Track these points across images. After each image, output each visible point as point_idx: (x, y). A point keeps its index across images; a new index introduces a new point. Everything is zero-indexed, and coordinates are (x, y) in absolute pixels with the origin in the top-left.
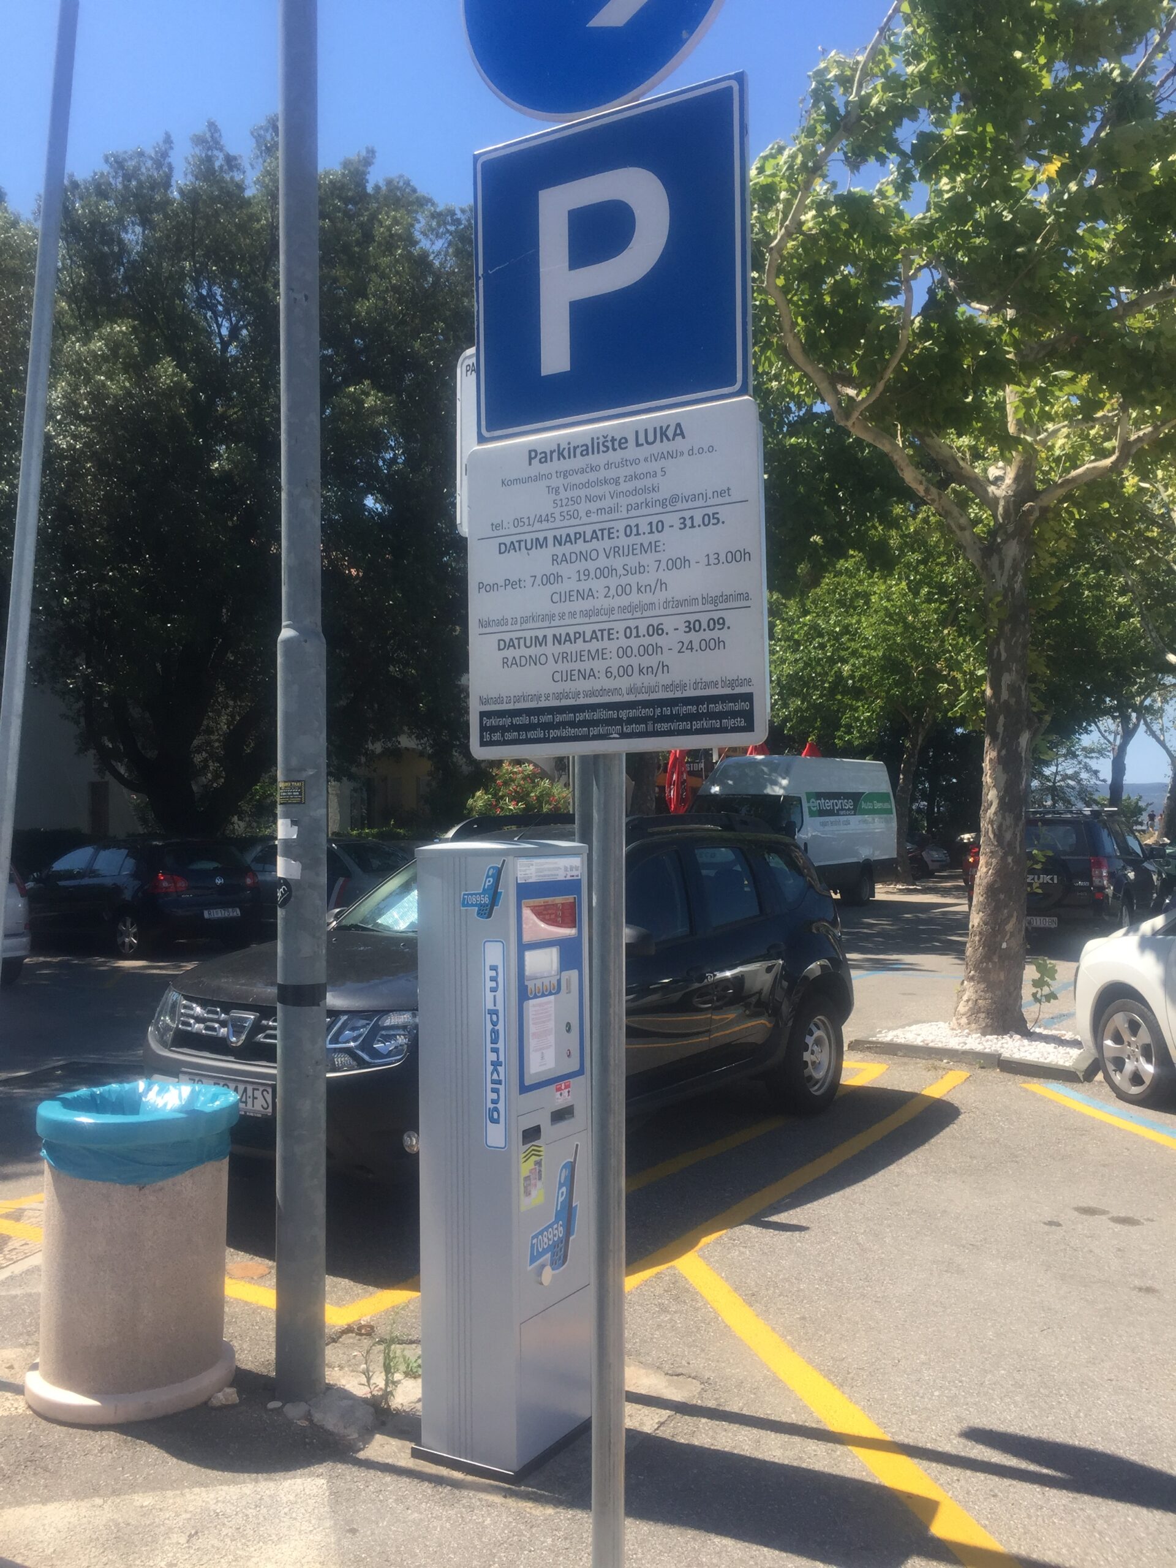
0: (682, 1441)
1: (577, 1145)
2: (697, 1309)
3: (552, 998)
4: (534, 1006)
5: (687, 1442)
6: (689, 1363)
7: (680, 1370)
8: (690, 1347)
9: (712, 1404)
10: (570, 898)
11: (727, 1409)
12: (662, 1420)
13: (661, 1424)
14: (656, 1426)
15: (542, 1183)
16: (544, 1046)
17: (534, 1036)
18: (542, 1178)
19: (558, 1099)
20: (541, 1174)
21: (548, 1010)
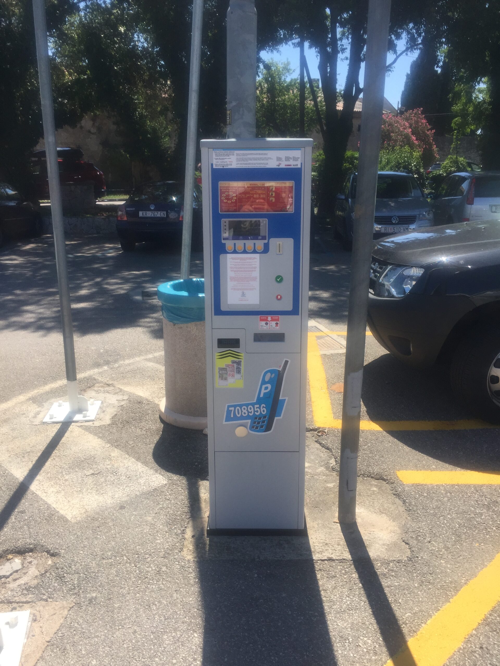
1: (287, 362)
4: (233, 258)
7: (413, 542)
9: (381, 571)
10: (287, 184)
14: (326, 558)
15: (241, 376)
16: (245, 288)
17: (232, 279)
18: (241, 373)
19: (262, 326)
20: (240, 370)
21: (251, 264)
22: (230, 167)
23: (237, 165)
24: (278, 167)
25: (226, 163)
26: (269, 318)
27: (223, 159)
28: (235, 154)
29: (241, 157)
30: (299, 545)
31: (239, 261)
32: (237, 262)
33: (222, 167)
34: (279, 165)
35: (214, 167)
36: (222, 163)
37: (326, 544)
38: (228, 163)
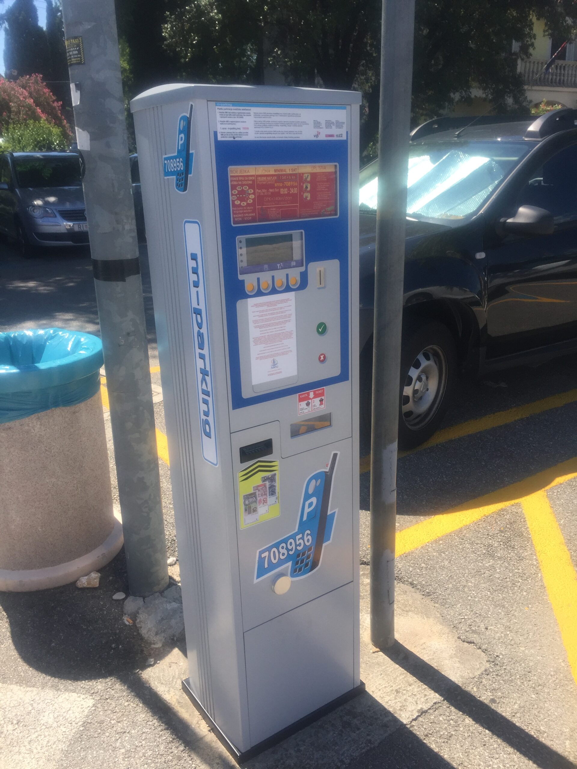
0: (433, 746)
1: (335, 455)
2: (521, 559)
3: (291, 296)
4: (256, 305)
5: (436, 750)
6: (487, 629)
7: (474, 637)
8: (496, 606)
9: (485, 697)
10: (328, 168)
11: (500, 710)
12: (425, 708)
13: (423, 712)
14: (416, 715)
15: (277, 498)
16: (276, 352)
17: (258, 341)
18: (277, 493)
19: (302, 409)
20: (275, 489)
21: (282, 310)
22: (244, 138)
23: (257, 135)
24: (315, 139)
25: (238, 131)
26: (312, 395)
27: (233, 123)
28: (252, 114)
29: (262, 119)
30: (369, 711)
31: (265, 308)
32: (263, 311)
33: (232, 139)
34: (317, 136)
35: (220, 138)
36: (232, 131)
37: (397, 692)
38: (242, 130)
